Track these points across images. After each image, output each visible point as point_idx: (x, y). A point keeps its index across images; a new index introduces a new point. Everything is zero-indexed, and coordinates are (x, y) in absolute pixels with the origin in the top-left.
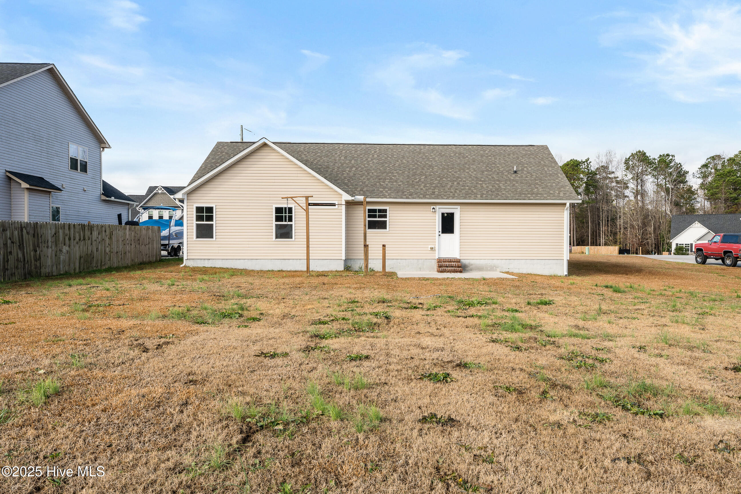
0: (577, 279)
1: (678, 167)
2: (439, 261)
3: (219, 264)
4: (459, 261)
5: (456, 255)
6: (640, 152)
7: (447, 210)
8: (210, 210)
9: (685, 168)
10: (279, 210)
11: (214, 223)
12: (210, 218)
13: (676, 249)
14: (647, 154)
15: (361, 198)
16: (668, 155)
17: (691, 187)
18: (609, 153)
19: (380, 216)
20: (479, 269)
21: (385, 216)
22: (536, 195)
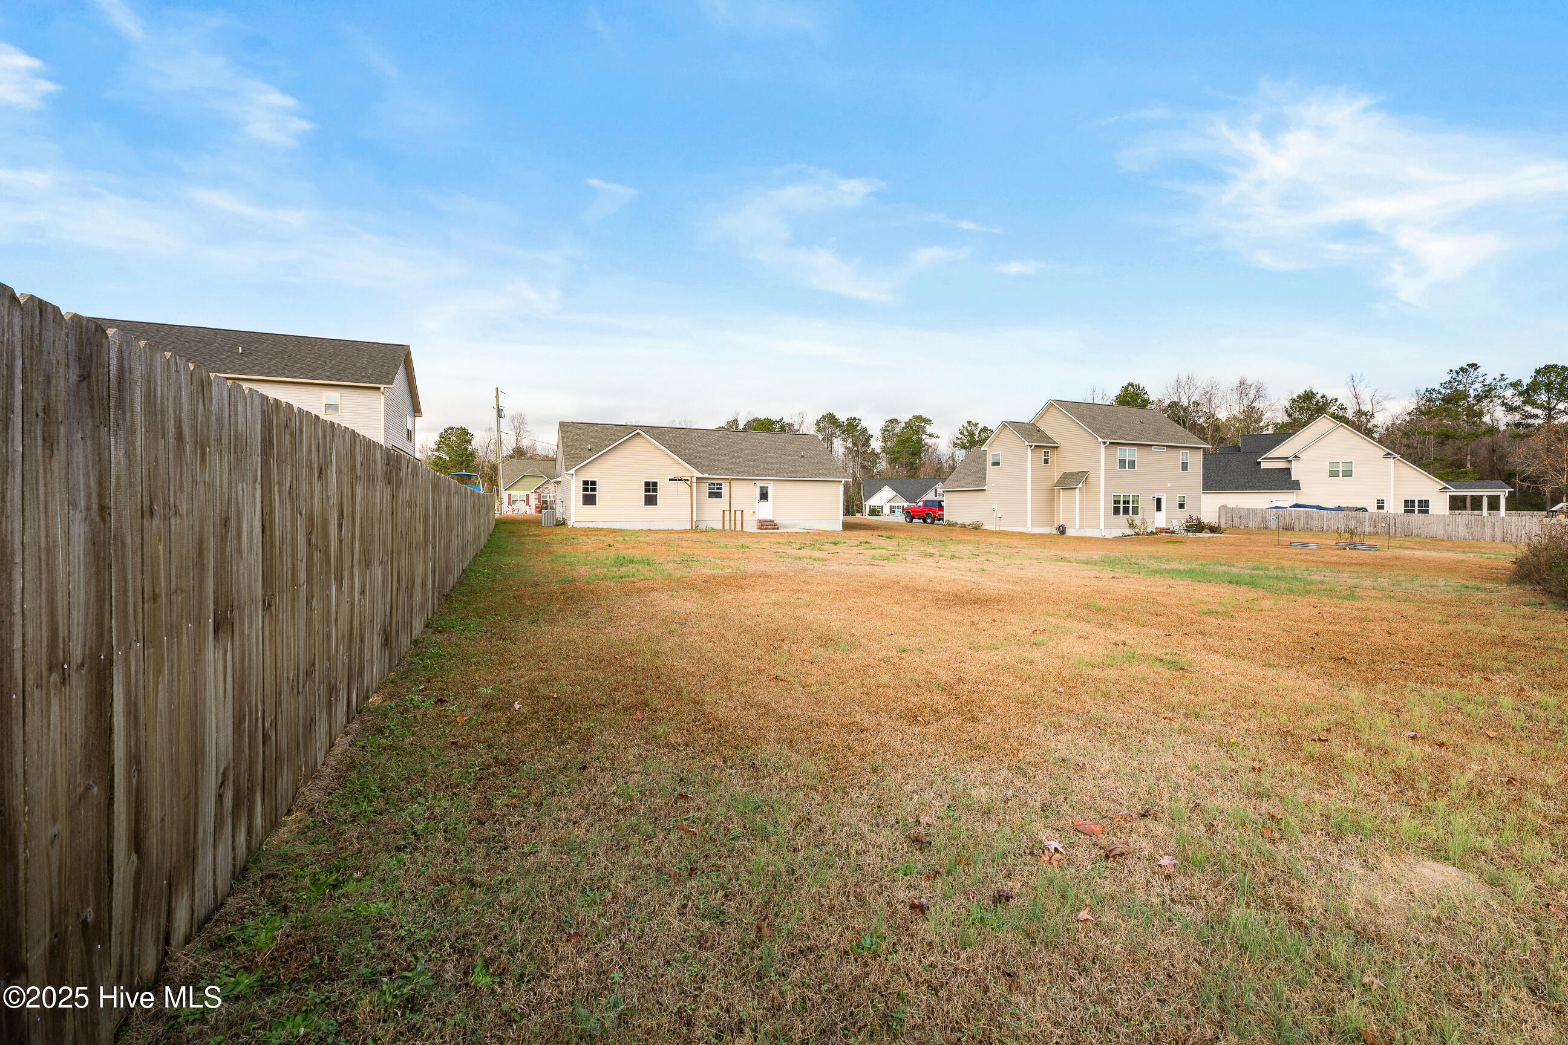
0: (847, 533)
1: (864, 431)
2: (760, 521)
3: (600, 526)
4: (773, 521)
5: (770, 517)
6: (830, 414)
7: (764, 484)
8: (594, 483)
9: (870, 432)
10: (647, 484)
11: (597, 493)
12: (594, 490)
13: (870, 511)
14: (837, 417)
15: (706, 475)
16: (855, 419)
17: (874, 450)
18: (801, 414)
19: (718, 489)
20: (786, 527)
21: (721, 489)
22: (823, 475)
